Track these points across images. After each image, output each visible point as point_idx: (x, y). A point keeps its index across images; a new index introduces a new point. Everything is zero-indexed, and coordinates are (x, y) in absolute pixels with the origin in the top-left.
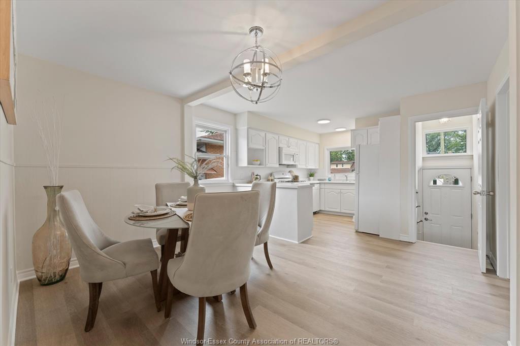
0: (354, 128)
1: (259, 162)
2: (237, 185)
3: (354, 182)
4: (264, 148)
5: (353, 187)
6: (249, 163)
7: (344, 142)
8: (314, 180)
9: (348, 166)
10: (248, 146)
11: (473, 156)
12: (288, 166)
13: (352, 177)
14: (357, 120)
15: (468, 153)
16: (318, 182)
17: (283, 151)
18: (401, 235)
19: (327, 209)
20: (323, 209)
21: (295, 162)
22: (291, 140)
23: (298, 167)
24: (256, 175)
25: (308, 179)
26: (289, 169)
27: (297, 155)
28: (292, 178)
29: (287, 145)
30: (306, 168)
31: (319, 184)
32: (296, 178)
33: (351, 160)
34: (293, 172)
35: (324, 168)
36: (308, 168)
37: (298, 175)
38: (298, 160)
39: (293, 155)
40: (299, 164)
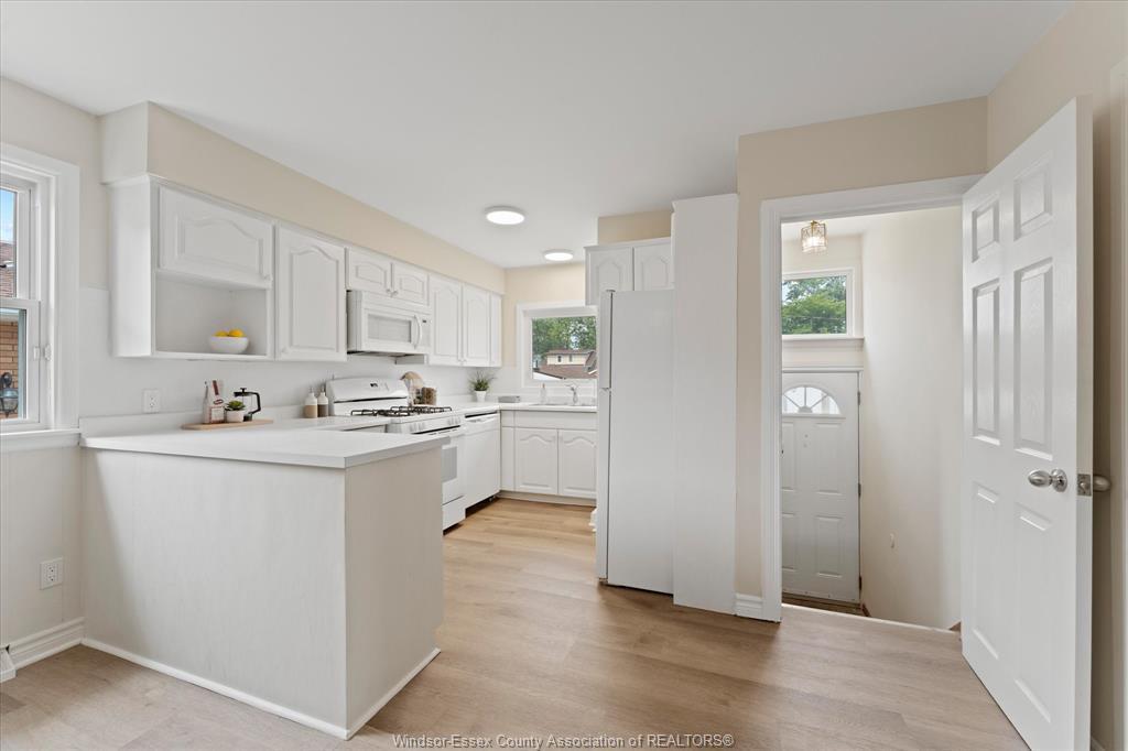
0: (594, 242)
1: (242, 342)
2: (92, 443)
3: (594, 408)
4: (268, 284)
5: (592, 423)
6: (160, 344)
7: (568, 295)
8: (486, 399)
9: (580, 360)
10: (156, 261)
11: (862, 340)
12: (398, 357)
13: (588, 389)
14: (603, 221)
15: (851, 332)
16: (497, 406)
17: (364, 305)
18: (739, 596)
19: (522, 488)
20: (508, 487)
21: (415, 346)
22: (399, 269)
23: (431, 362)
24: (237, 394)
25: (470, 396)
26: (403, 369)
27: (425, 321)
28: (415, 396)
29: (385, 286)
30: (459, 364)
31: (498, 414)
32: (425, 396)
33: (588, 347)
34: (417, 376)
35: (515, 365)
36: (465, 365)
37: (434, 387)
38: (428, 338)
39: (410, 323)
40: (435, 354)
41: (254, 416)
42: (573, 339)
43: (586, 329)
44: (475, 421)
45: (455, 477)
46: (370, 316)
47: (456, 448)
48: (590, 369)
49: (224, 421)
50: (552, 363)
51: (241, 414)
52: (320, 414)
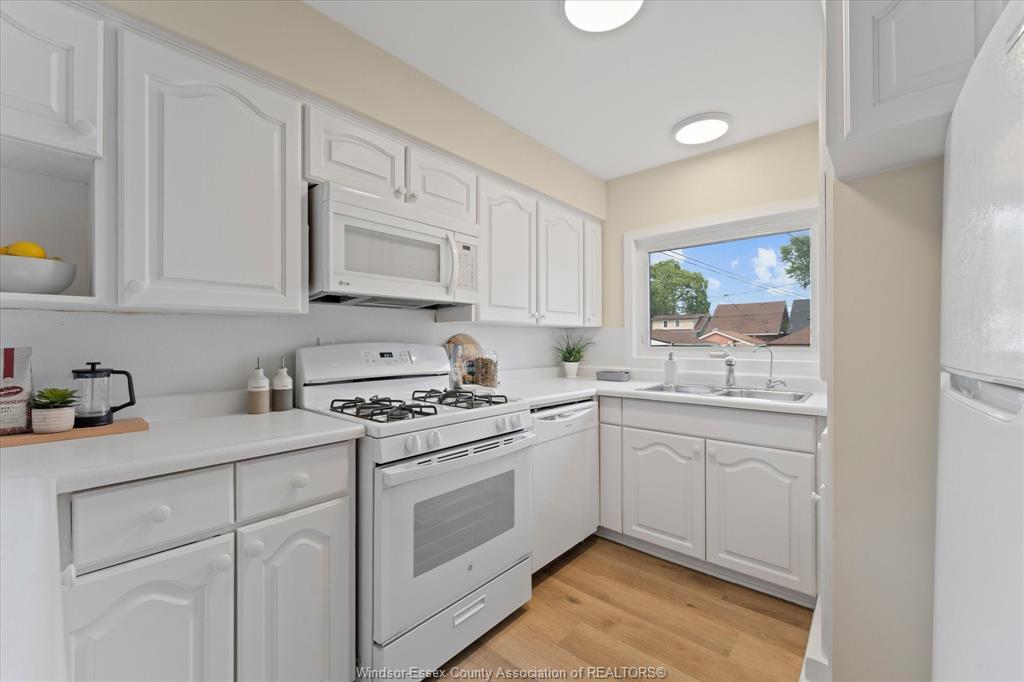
8: (579, 376)
16: (594, 388)
21: (448, 290)
22: (423, 160)
23: (483, 317)
24: (78, 374)
25: (555, 370)
26: (448, 329)
27: (467, 248)
28: (465, 371)
29: (393, 184)
30: (533, 321)
31: (594, 403)
32: (481, 370)
33: (696, 312)
34: (471, 341)
35: (623, 326)
36: (544, 322)
37: (493, 358)
38: (473, 276)
39: (437, 248)
40: (491, 305)
41: (116, 416)
42: (680, 304)
43: (694, 294)
44: (552, 418)
45: (512, 526)
46: (349, 229)
47: (512, 472)
48: (699, 334)
49: (28, 430)
50: (659, 328)
51: (65, 417)
52: (275, 405)
